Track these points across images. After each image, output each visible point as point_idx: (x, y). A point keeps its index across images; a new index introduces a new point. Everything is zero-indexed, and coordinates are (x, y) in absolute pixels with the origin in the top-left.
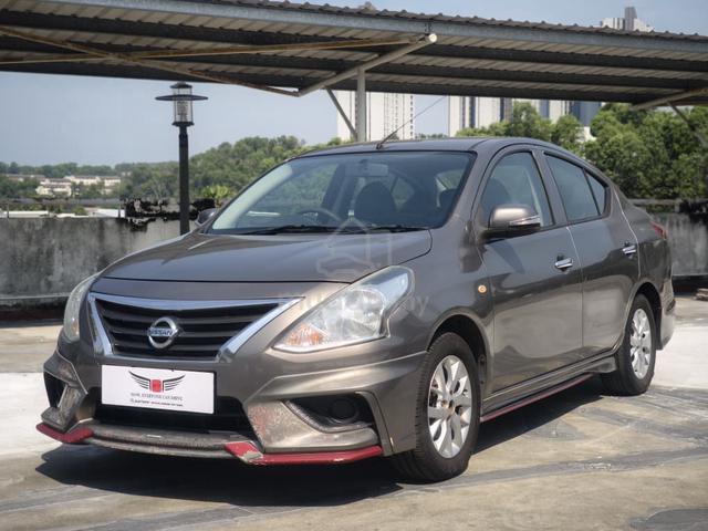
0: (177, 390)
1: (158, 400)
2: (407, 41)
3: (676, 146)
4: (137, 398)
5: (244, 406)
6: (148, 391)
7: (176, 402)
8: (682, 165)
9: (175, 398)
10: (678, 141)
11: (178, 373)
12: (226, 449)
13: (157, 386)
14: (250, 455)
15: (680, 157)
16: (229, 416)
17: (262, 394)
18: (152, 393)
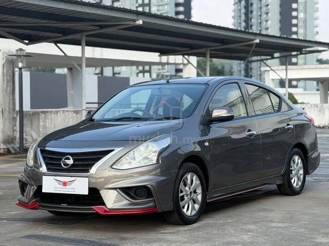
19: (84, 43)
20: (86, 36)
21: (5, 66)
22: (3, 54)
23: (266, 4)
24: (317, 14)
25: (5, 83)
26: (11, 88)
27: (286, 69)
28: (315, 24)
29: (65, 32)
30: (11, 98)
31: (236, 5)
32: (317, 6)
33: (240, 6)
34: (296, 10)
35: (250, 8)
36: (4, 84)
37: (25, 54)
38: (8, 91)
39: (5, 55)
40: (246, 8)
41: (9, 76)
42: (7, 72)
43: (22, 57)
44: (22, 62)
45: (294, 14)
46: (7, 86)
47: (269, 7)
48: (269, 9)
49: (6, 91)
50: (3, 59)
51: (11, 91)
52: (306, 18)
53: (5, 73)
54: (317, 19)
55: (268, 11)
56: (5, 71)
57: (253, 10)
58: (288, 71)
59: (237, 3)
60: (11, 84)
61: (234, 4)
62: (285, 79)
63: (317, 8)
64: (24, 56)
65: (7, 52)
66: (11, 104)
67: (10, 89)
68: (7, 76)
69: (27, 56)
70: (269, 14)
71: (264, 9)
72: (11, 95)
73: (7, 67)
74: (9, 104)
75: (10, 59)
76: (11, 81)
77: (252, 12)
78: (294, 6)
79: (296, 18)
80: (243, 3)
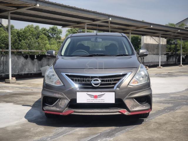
0: (102, 98)
1: (96, 101)
2: (31, 6)
3: (20, 38)
4: (89, 101)
5: (123, 100)
6: (93, 98)
7: (102, 101)
8: (22, 43)
9: (102, 100)
10: (21, 37)
11: (103, 93)
12: (119, 112)
13: (96, 97)
14: (126, 113)
15: (22, 41)
16: (119, 103)
17: (128, 97)
18: (94, 99)
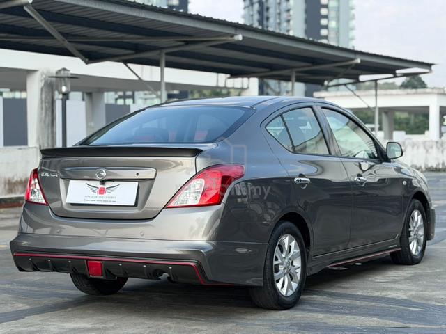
19: (163, 63)
20: (167, 54)
21: (43, 89)
22: (42, 75)
23: (287, 9)
24: (353, 23)
25: (44, 111)
26: (50, 118)
27: (376, 95)
28: (350, 36)
29: (137, 48)
30: (50, 131)
31: (247, 9)
32: (353, 12)
33: (252, 10)
34: (326, 17)
35: (265, 14)
36: (42, 114)
37: (69, 75)
38: (47, 123)
39: (44, 76)
40: (261, 12)
41: (48, 103)
42: (46, 98)
43: (66, 79)
44: (65, 85)
45: (324, 22)
46: (45, 116)
47: (291, 12)
48: (290, 16)
49: (45, 122)
50: (41, 81)
51: (50, 122)
52: (338, 28)
53: (43, 99)
54: (352, 29)
55: (289, 18)
56: (43, 96)
57: (270, 16)
58: (378, 97)
59: (248, 7)
60: (50, 114)
61: (245, 8)
62: (374, 108)
63: (354, 15)
64: (68, 77)
65: (45, 72)
66: (50, 138)
67: (48, 119)
68: (45, 103)
69: (71, 78)
70: (291, 22)
71: (284, 15)
72: (50, 128)
73: (46, 92)
74: (48, 138)
75: (49, 82)
76: (50, 110)
77: (268, 19)
78: (324, 11)
79: (326, 27)
80: (256, 6)
